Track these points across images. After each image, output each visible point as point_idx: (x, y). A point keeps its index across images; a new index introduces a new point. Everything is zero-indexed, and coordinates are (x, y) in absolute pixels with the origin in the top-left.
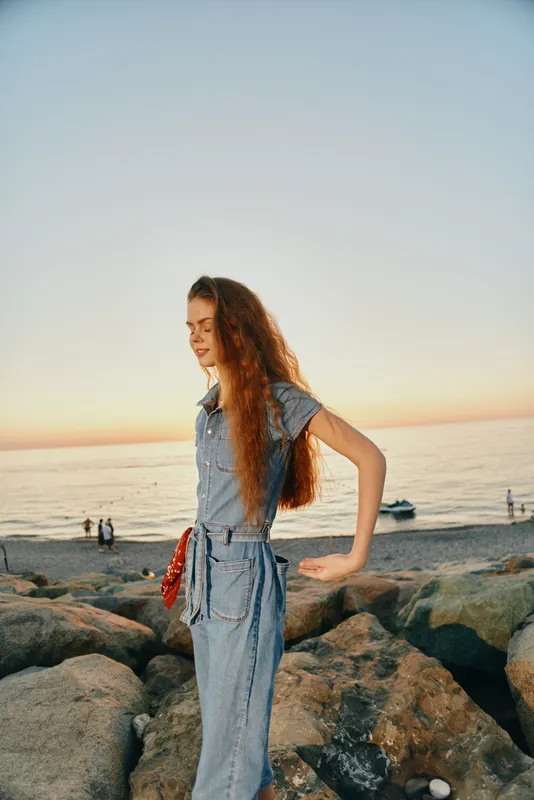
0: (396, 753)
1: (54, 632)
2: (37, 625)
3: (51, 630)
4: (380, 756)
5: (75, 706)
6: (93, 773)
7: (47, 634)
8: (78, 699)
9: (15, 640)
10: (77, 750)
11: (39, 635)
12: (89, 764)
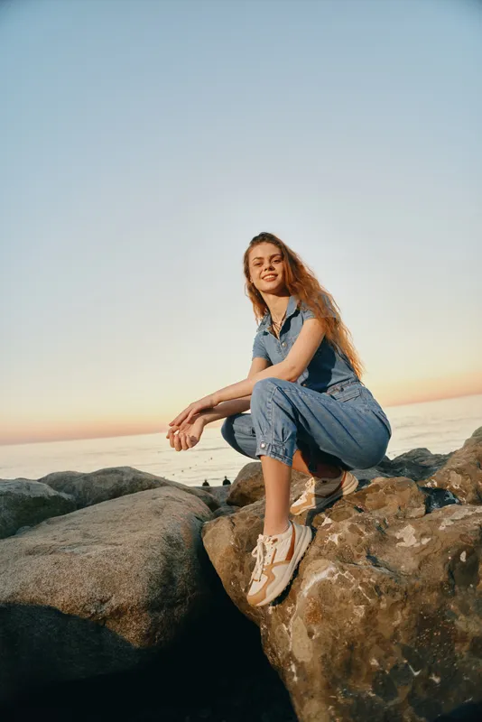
0: (464, 495)
1: (133, 479)
2: (118, 475)
3: (130, 478)
4: (447, 498)
5: (154, 501)
6: (170, 531)
7: (127, 481)
8: (155, 499)
9: (102, 486)
10: (155, 519)
11: (121, 481)
12: (166, 526)
